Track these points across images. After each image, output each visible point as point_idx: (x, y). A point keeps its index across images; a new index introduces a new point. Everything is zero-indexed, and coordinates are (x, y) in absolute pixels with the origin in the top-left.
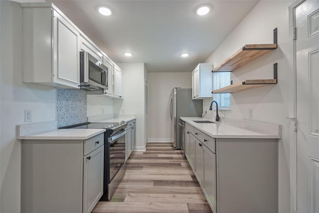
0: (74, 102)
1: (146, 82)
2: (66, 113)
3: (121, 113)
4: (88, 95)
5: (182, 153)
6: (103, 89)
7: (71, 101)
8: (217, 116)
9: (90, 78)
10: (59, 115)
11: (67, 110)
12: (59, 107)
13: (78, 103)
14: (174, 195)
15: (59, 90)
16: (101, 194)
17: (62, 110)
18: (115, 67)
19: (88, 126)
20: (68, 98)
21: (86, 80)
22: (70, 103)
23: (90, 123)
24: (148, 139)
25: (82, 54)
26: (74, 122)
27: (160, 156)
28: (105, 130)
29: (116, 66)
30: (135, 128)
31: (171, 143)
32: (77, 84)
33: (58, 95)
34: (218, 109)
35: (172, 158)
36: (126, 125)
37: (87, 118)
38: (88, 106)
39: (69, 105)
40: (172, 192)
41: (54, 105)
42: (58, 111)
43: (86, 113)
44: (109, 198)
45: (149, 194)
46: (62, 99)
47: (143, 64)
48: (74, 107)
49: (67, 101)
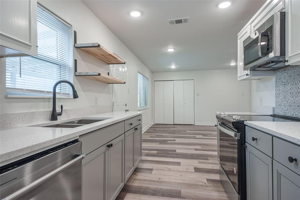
0: (294, 85)
2: (284, 100)
7: (290, 85)
11: (285, 96)
14: (159, 180)
17: (280, 97)
20: (285, 82)
22: (289, 88)
26: (294, 114)
39: (287, 91)
40: (161, 182)
41: (274, 92)
45: (184, 182)
46: (280, 85)
48: (294, 93)
49: (285, 85)
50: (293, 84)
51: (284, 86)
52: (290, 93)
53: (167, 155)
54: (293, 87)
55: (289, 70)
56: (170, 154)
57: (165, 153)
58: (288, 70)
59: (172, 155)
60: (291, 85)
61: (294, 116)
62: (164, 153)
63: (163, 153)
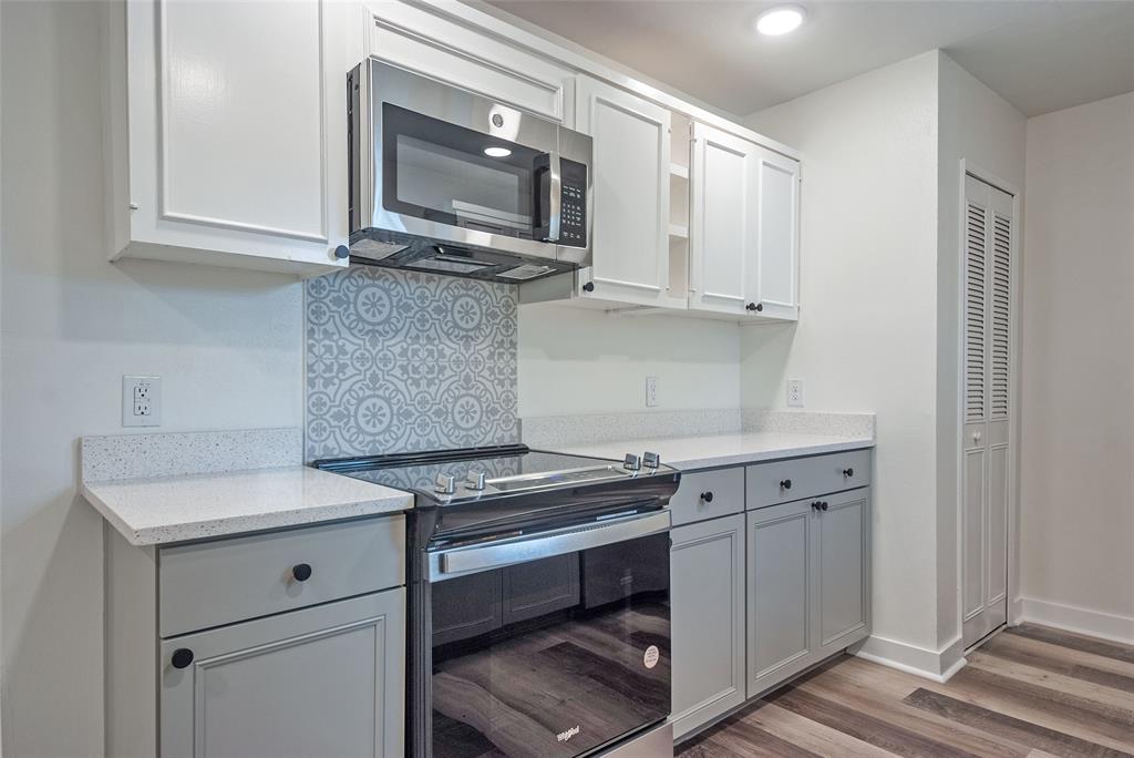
0: (423, 341)
2: (369, 392)
3: (782, 405)
4: (522, 309)
9: (396, 206)
10: (319, 404)
11: (374, 378)
12: (320, 367)
13: (450, 348)
15: (317, 286)
17: (341, 381)
19: (520, 464)
20: (377, 324)
22: (397, 350)
32: (326, 242)
33: (313, 312)
37: (520, 420)
38: (521, 364)
39: (385, 360)
41: (297, 357)
42: (311, 383)
46: (342, 329)
48: (423, 369)
49: (374, 336)
50: (418, 337)
51: (367, 338)
52: (404, 369)
54: (416, 346)
55: (398, 283)
58: (391, 279)
60: (409, 341)
61: (423, 447)
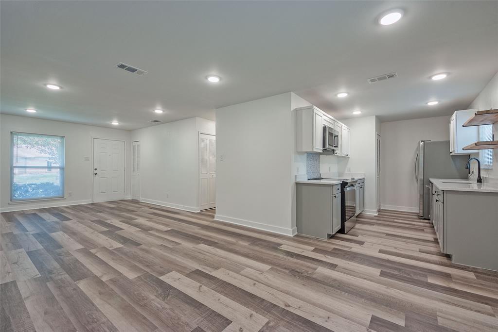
1: (379, 135)
3: (346, 172)
5: (429, 223)
6: (334, 150)
8: (479, 176)
9: (329, 145)
15: (307, 154)
16: (339, 227)
18: (343, 128)
20: (311, 159)
21: (327, 146)
23: (322, 178)
24: (382, 205)
25: (324, 129)
26: (314, 177)
27: (395, 220)
28: (341, 182)
29: (344, 125)
30: (364, 188)
31: (417, 213)
32: (321, 149)
33: (307, 157)
34: (481, 167)
35: (414, 225)
36: (357, 181)
43: (319, 170)
44: (346, 232)
47: (375, 116)
53: (401, 268)
56: (396, 269)
57: (405, 273)
59: (390, 265)
62: (409, 275)
63: (412, 275)
